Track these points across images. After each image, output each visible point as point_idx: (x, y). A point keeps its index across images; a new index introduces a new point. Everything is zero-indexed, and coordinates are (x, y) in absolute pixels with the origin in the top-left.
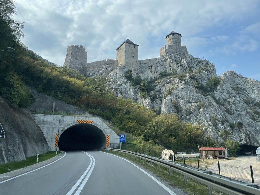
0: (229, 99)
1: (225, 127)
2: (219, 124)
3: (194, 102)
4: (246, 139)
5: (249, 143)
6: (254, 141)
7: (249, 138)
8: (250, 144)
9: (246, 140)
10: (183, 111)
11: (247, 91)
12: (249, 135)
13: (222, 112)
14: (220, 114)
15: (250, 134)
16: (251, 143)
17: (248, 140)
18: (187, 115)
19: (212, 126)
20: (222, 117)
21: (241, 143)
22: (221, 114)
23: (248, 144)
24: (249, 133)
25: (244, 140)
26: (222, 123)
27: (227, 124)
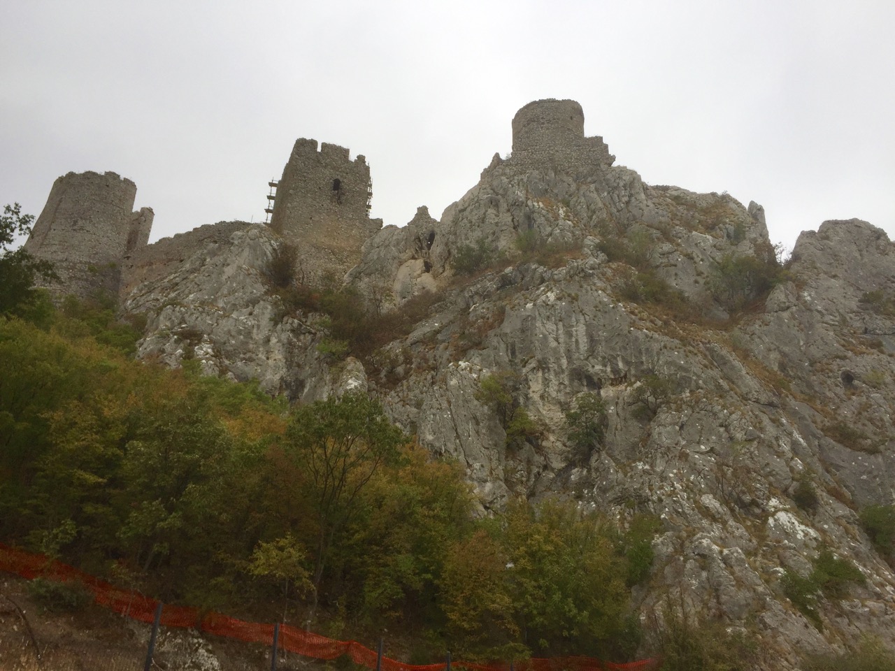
0: (844, 358)
1: (823, 531)
2: (777, 510)
3: (615, 382)
10: (552, 438)
13: (798, 437)
14: (786, 448)
18: (571, 464)
19: (724, 523)
20: (799, 464)
22: (795, 446)
26: (804, 503)
27: (843, 510)
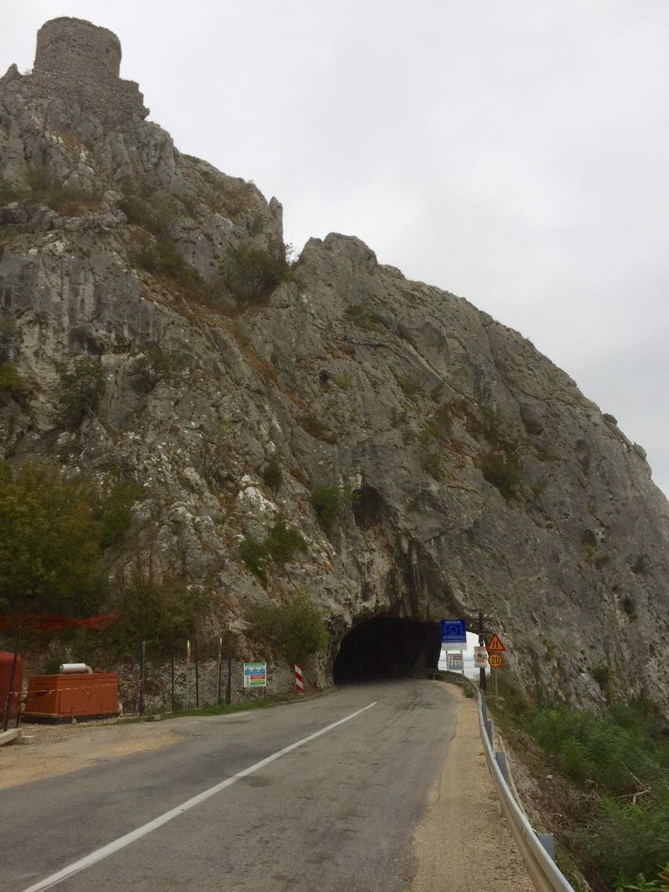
0: (324, 359)
1: (281, 506)
2: (248, 485)
3: (118, 350)
4: (393, 581)
5: (408, 607)
6: (429, 592)
7: (409, 579)
8: (410, 614)
9: (391, 591)
10: (42, 398)
11: (418, 345)
12: (409, 562)
13: (276, 423)
14: (264, 432)
15: (415, 556)
16: (414, 605)
17: (403, 588)
19: (201, 494)
20: (272, 447)
21: (367, 604)
22: (272, 430)
23: (401, 615)
24: (410, 550)
25: (380, 590)
26: (271, 481)
27: (300, 489)
